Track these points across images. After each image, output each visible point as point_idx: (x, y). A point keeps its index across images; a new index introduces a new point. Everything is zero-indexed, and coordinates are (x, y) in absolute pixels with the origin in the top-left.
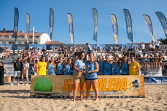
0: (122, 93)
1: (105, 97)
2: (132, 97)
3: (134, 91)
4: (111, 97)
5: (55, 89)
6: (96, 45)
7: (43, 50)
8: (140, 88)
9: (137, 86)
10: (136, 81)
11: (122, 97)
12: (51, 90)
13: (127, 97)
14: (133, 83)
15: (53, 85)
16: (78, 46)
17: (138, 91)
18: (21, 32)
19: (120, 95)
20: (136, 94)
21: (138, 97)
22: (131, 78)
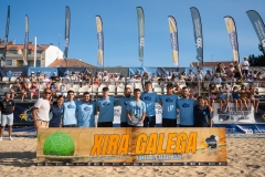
0: (189, 157)
1: (161, 164)
2: (206, 164)
3: (210, 154)
4: (171, 164)
5: (78, 150)
6: (141, 69)
7: (53, 78)
8: (218, 148)
9: (214, 146)
10: (212, 138)
11: (188, 164)
12: (72, 153)
13: (197, 164)
14: (208, 140)
15: (76, 145)
16: (111, 70)
17: (216, 153)
18: (11, 43)
19: (186, 161)
20: (213, 159)
21: (217, 164)
22: (204, 133)
